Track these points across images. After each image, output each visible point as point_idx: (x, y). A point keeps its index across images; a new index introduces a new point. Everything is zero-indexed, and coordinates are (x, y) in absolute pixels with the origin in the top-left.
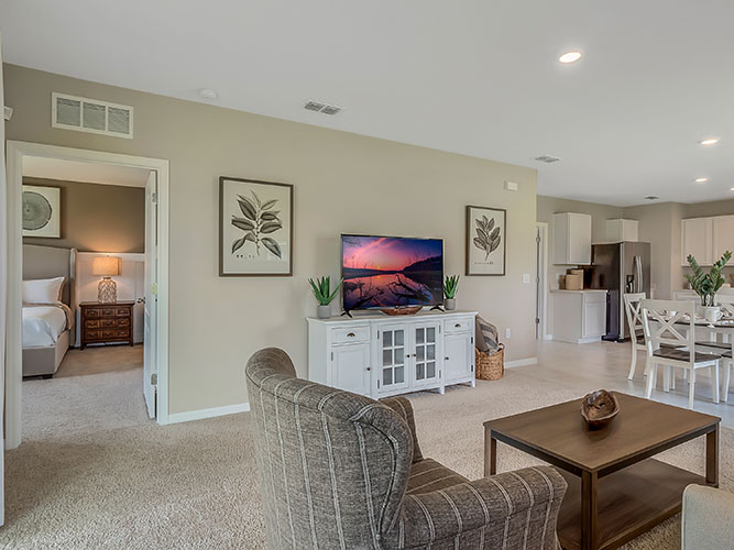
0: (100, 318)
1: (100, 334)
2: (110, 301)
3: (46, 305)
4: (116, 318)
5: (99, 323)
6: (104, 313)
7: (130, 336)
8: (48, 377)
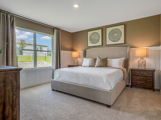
0: (138, 76)
1: (139, 82)
2: (143, 68)
3: (117, 68)
4: (145, 76)
5: (138, 78)
6: (140, 73)
7: (153, 86)
8: (109, 106)
